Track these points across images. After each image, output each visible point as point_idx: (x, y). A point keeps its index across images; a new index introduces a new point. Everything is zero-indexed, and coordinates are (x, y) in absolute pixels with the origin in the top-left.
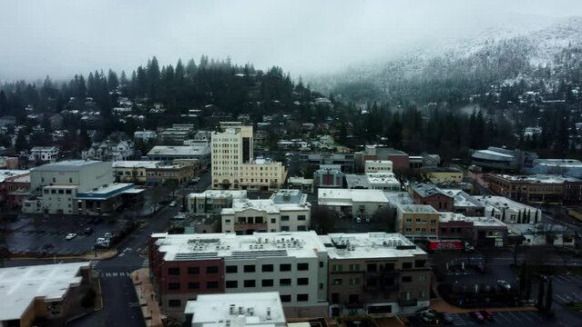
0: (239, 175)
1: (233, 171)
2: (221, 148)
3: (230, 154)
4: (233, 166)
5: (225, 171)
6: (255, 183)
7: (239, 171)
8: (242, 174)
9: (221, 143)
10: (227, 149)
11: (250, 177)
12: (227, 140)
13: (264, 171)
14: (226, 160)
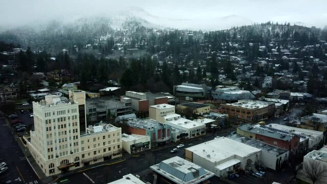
0: (80, 151)
1: (73, 148)
2: (57, 124)
3: (67, 129)
4: (73, 141)
5: (62, 151)
6: (98, 155)
7: (80, 146)
8: (83, 149)
9: (56, 117)
10: (63, 123)
11: (92, 149)
12: (63, 112)
13: (107, 140)
14: (64, 136)
